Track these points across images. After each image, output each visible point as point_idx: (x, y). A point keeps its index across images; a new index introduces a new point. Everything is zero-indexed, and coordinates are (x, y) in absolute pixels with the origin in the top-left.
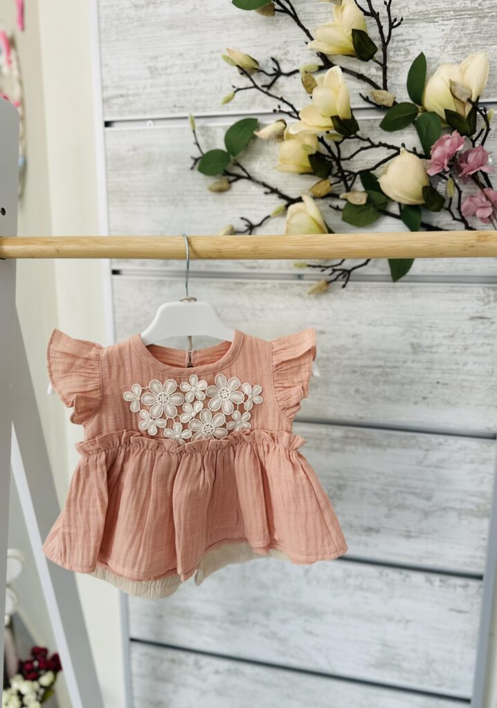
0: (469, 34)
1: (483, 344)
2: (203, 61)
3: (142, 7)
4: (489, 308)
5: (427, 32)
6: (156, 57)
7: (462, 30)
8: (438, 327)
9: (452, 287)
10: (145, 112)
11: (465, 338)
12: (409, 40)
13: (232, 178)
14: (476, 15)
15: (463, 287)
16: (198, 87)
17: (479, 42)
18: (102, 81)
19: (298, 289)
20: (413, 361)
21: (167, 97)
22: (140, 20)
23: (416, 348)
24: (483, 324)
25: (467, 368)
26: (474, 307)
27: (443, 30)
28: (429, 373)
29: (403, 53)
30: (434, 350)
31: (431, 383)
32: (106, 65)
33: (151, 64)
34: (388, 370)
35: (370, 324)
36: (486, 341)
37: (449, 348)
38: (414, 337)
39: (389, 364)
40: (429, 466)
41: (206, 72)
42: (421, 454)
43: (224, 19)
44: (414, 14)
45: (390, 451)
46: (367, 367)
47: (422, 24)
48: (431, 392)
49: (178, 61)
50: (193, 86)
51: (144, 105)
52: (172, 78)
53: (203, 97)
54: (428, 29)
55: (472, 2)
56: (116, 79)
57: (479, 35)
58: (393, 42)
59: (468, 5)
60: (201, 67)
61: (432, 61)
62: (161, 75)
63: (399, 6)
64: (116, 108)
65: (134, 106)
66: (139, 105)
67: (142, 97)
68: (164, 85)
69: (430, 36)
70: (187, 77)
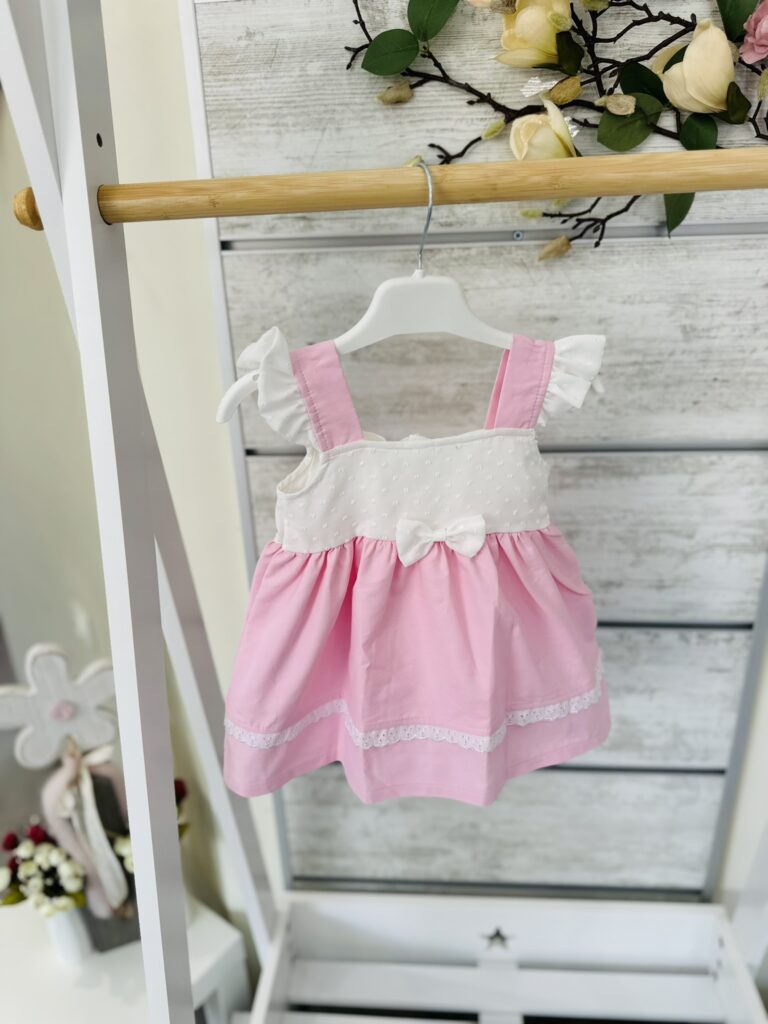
8: (719, 301)
9: (743, 240)
11: (756, 314)
13: (415, 80)
19: (519, 255)
20: (683, 352)
23: (689, 332)
25: (755, 356)
28: (705, 367)
30: (713, 333)
31: (705, 381)
34: (648, 367)
35: (624, 302)
37: (733, 330)
38: (687, 316)
39: (649, 359)
40: (695, 494)
42: (684, 479)
45: (644, 479)
46: (618, 365)
48: (705, 394)
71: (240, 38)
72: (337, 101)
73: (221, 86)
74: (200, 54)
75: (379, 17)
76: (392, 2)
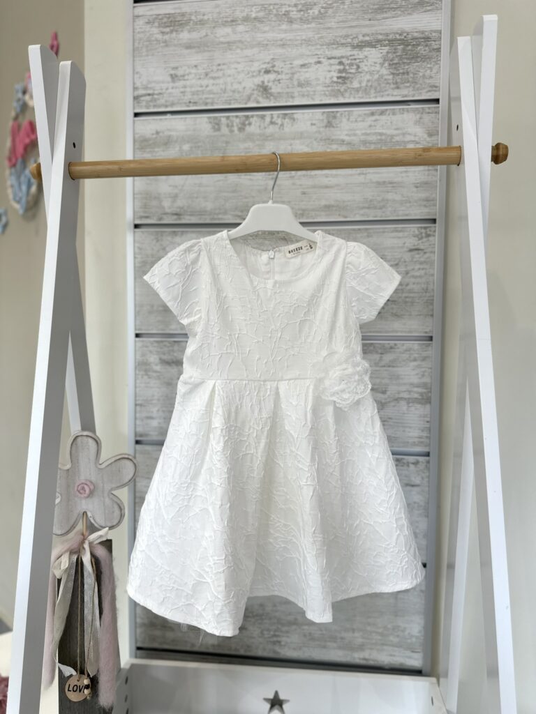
0: (399, 56)
1: (419, 269)
2: (212, 71)
3: (167, 33)
4: (422, 243)
5: (371, 54)
6: (177, 68)
7: (394, 53)
10: (166, 106)
11: (406, 266)
12: (359, 59)
14: (403, 44)
15: (403, 228)
16: (208, 89)
17: (405, 61)
18: (134, 84)
21: (184, 96)
22: (165, 42)
24: (418, 254)
25: (408, 288)
26: (411, 242)
27: (381, 53)
29: (355, 67)
32: (137, 73)
33: (173, 72)
36: (422, 267)
40: (384, 366)
41: (214, 78)
42: (377, 357)
43: (228, 43)
44: (362, 42)
47: (367, 49)
49: (194, 71)
50: (204, 88)
51: (166, 101)
52: (188, 83)
53: (212, 96)
54: (372, 52)
55: (400, 35)
56: (145, 83)
57: (406, 56)
58: (348, 59)
59: (398, 37)
60: (210, 75)
61: (375, 72)
62: (180, 80)
63: (352, 37)
64: (144, 103)
65: (158, 102)
66: (162, 101)
67: (165, 95)
68: (182, 87)
69: (374, 56)
70: (199, 82)
71: (153, 134)
74: (134, 140)
75: (217, 126)
76: (224, 121)
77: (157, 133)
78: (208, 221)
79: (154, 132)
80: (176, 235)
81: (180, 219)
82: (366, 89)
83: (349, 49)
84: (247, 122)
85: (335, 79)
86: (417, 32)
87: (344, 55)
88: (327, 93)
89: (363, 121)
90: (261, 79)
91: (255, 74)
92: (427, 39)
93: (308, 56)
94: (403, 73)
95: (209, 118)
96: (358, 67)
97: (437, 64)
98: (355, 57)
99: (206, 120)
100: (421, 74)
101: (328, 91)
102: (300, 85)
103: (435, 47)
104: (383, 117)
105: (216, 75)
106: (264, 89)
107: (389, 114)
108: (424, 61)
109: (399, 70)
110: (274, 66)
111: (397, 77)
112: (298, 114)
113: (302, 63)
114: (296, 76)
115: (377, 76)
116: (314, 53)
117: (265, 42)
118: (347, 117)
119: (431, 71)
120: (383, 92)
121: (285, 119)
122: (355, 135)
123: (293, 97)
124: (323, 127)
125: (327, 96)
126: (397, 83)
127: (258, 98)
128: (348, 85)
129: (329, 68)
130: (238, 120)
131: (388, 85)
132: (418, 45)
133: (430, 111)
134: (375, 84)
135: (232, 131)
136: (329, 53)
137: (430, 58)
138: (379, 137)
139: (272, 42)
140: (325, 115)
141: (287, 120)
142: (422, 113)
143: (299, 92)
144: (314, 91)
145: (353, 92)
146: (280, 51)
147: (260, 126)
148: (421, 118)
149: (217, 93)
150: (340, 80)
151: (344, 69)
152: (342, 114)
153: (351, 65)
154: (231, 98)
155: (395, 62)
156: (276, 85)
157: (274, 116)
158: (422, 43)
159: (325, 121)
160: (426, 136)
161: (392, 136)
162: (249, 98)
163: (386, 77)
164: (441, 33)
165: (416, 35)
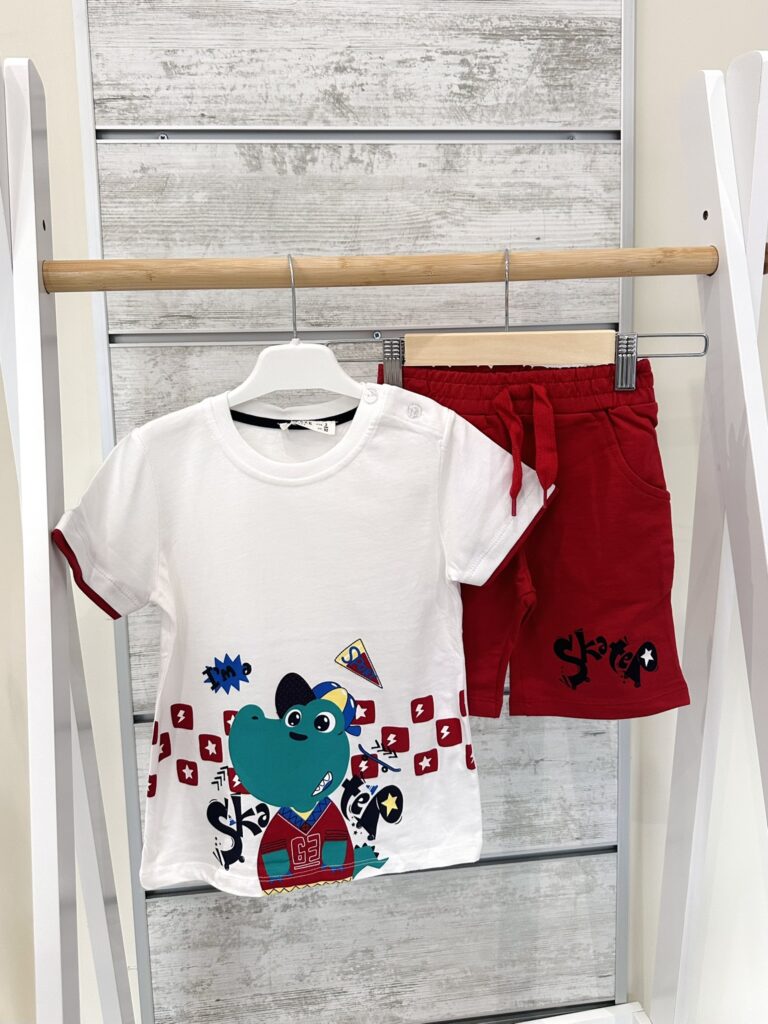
0: (557, 56)
2: (241, 61)
5: (513, 50)
6: (174, 51)
7: (550, 51)
10: (158, 121)
12: (493, 57)
14: (562, 37)
16: (235, 93)
17: (567, 66)
18: (92, 75)
21: (191, 103)
27: (529, 50)
29: (488, 71)
32: (98, 55)
33: (167, 59)
41: (242, 74)
43: (268, 12)
44: (498, 29)
47: (507, 41)
49: (207, 59)
50: (228, 92)
51: (158, 112)
52: (197, 80)
53: (242, 106)
54: (513, 47)
55: (558, 22)
56: (113, 76)
57: (567, 58)
58: (476, 58)
59: (554, 25)
60: (238, 69)
61: (520, 82)
62: (183, 74)
63: (481, 19)
64: (115, 114)
65: (142, 112)
66: (151, 112)
67: (154, 101)
68: (187, 88)
69: (516, 55)
70: (219, 80)
71: (135, 171)
72: (220, 223)
73: (116, 207)
74: (99, 181)
75: (255, 162)
76: (266, 151)
77: (143, 169)
78: (247, 329)
79: (139, 168)
80: (190, 354)
81: (196, 325)
82: (506, 109)
83: (477, 39)
84: (308, 157)
85: (456, 89)
86: (584, 19)
87: (469, 49)
88: (443, 111)
89: (504, 162)
90: (331, 81)
91: (318, 71)
92: (600, 32)
93: (409, 45)
94: (565, 86)
95: (240, 145)
96: (493, 71)
97: (615, 74)
98: (488, 54)
99: (236, 150)
100: (592, 89)
101: (445, 108)
102: (398, 96)
103: (612, 46)
104: (534, 157)
105: (249, 69)
106: (337, 100)
107: (544, 153)
108: (595, 69)
109: (557, 80)
110: (351, 60)
111: (555, 92)
112: (398, 146)
113: (400, 58)
114: (390, 81)
115: (524, 87)
116: (420, 43)
117: (335, 17)
118: (477, 155)
119: (606, 85)
120: (533, 115)
121: (374, 154)
122: (491, 186)
123: (386, 116)
124: (439, 170)
125: (444, 117)
126: (554, 102)
127: (327, 114)
128: (478, 100)
129: (445, 70)
130: (292, 153)
131: (541, 105)
132: (586, 41)
133: (607, 150)
134: (521, 101)
135: (282, 172)
136: (445, 44)
137: (605, 64)
138: (529, 191)
139: (347, 18)
140: (441, 150)
141: (377, 156)
142: (595, 153)
143: (396, 107)
144: (422, 108)
145: (485, 113)
146: (360, 33)
147: (332, 165)
148: (592, 161)
149: (252, 102)
150: (463, 92)
151: (471, 72)
152: (468, 149)
153: (481, 66)
154: (276, 113)
155: (551, 66)
156: (357, 94)
157: (355, 147)
158: (593, 38)
159: (443, 160)
160: (601, 190)
161: (550, 189)
162: (310, 116)
163: (537, 90)
164: (620, 24)
165: (582, 23)
